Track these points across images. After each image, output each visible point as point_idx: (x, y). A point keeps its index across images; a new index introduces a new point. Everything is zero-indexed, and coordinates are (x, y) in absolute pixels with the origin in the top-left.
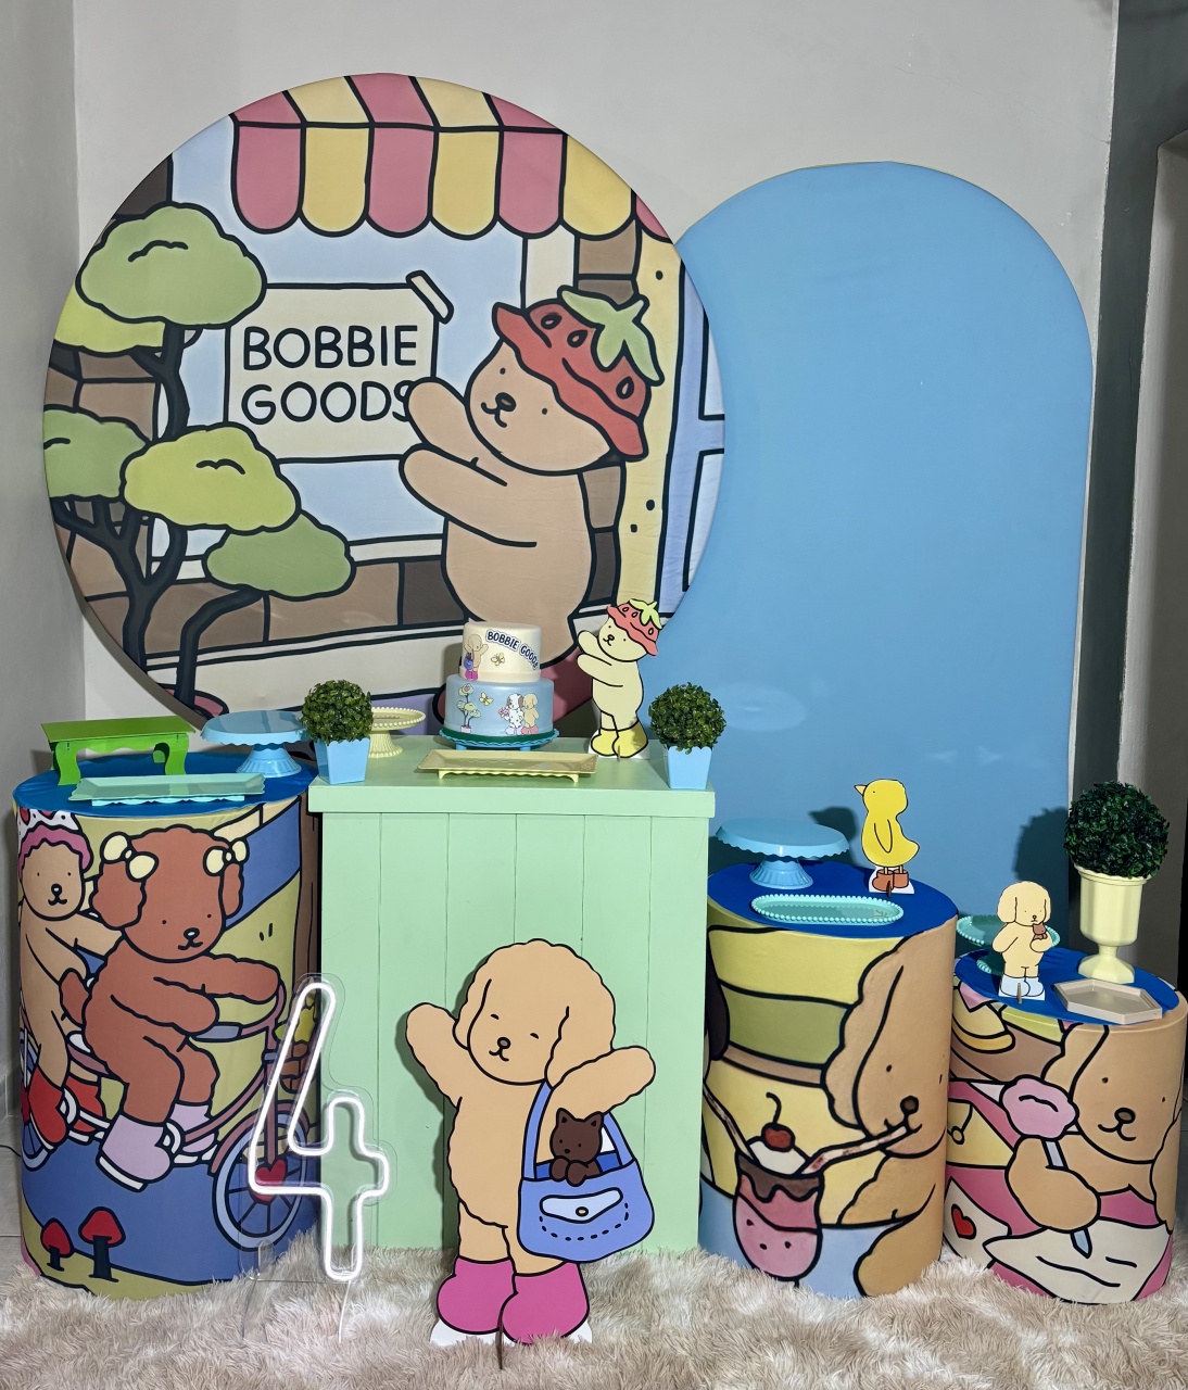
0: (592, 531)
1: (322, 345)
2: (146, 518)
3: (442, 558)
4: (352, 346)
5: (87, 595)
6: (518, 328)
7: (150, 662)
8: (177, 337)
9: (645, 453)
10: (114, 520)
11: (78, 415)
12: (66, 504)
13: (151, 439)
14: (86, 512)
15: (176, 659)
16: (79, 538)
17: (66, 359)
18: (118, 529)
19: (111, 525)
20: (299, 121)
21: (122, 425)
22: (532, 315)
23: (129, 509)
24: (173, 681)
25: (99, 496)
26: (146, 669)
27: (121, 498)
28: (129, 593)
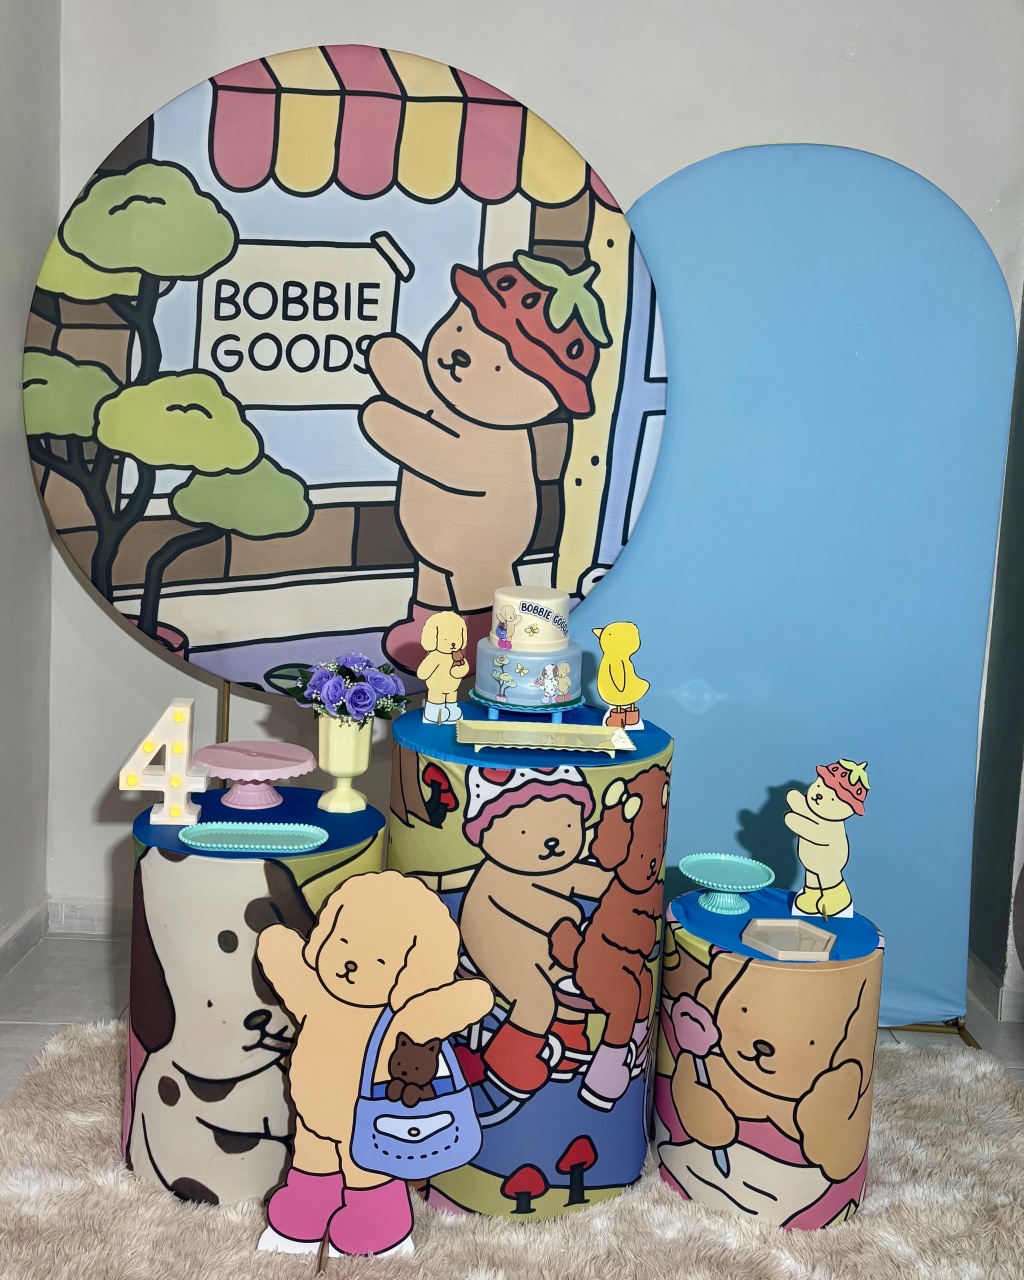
0: (539, 483)
1: (290, 298)
2: (117, 457)
3: (396, 504)
4: (318, 300)
5: (59, 528)
6: (474, 288)
7: (116, 594)
8: (152, 287)
9: (592, 411)
10: (86, 458)
11: (55, 358)
12: (42, 441)
13: (124, 383)
14: (60, 450)
15: (141, 592)
16: (52, 474)
17: (47, 305)
18: (90, 467)
19: (84, 463)
20: (274, 87)
21: (97, 369)
22: (489, 277)
23: (101, 446)
24: (137, 612)
25: (74, 435)
26: (112, 600)
27: (94, 437)
28: (98, 528)
